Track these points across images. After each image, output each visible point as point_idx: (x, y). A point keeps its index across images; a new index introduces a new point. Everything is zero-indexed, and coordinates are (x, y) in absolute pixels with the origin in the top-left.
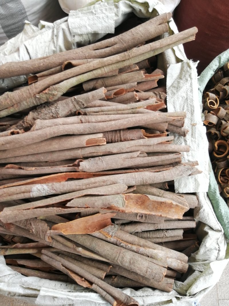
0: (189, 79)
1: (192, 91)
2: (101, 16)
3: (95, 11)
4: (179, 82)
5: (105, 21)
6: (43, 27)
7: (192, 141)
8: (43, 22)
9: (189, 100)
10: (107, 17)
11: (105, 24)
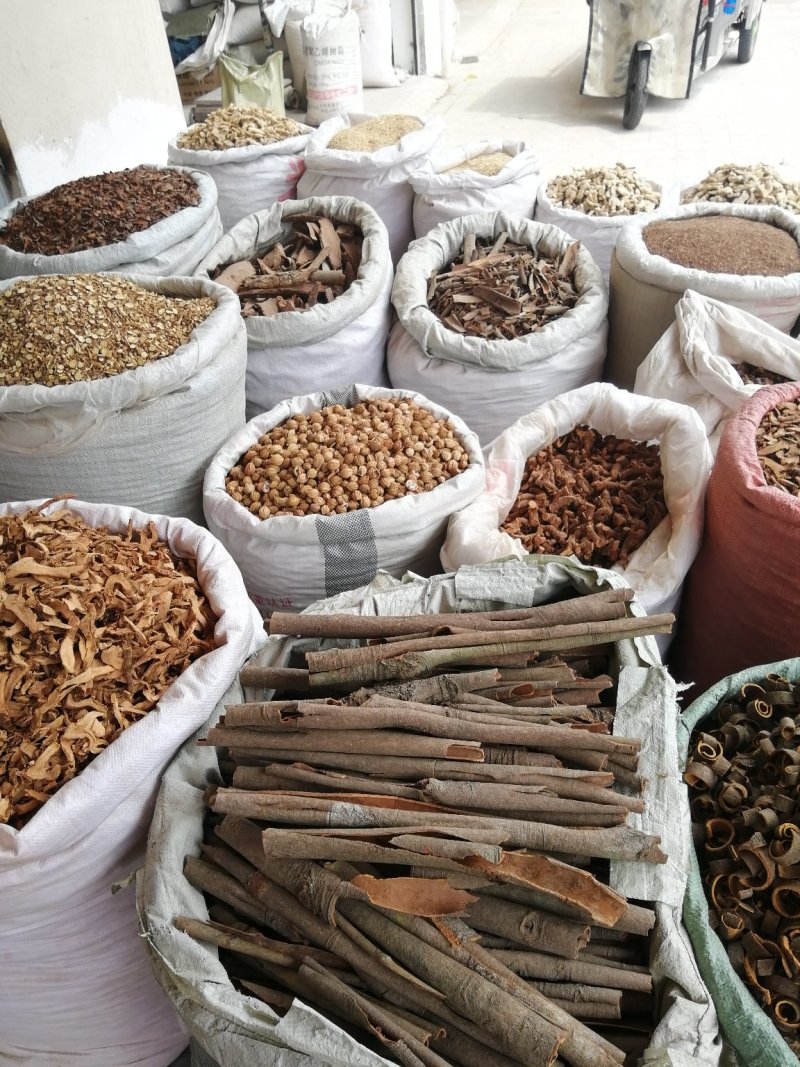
0: (660, 696)
1: (662, 715)
2: (513, 578)
3: (504, 571)
4: (640, 700)
5: (518, 587)
6: (411, 580)
7: (656, 804)
8: (411, 574)
9: (655, 731)
10: (523, 581)
11: (517, 591)
